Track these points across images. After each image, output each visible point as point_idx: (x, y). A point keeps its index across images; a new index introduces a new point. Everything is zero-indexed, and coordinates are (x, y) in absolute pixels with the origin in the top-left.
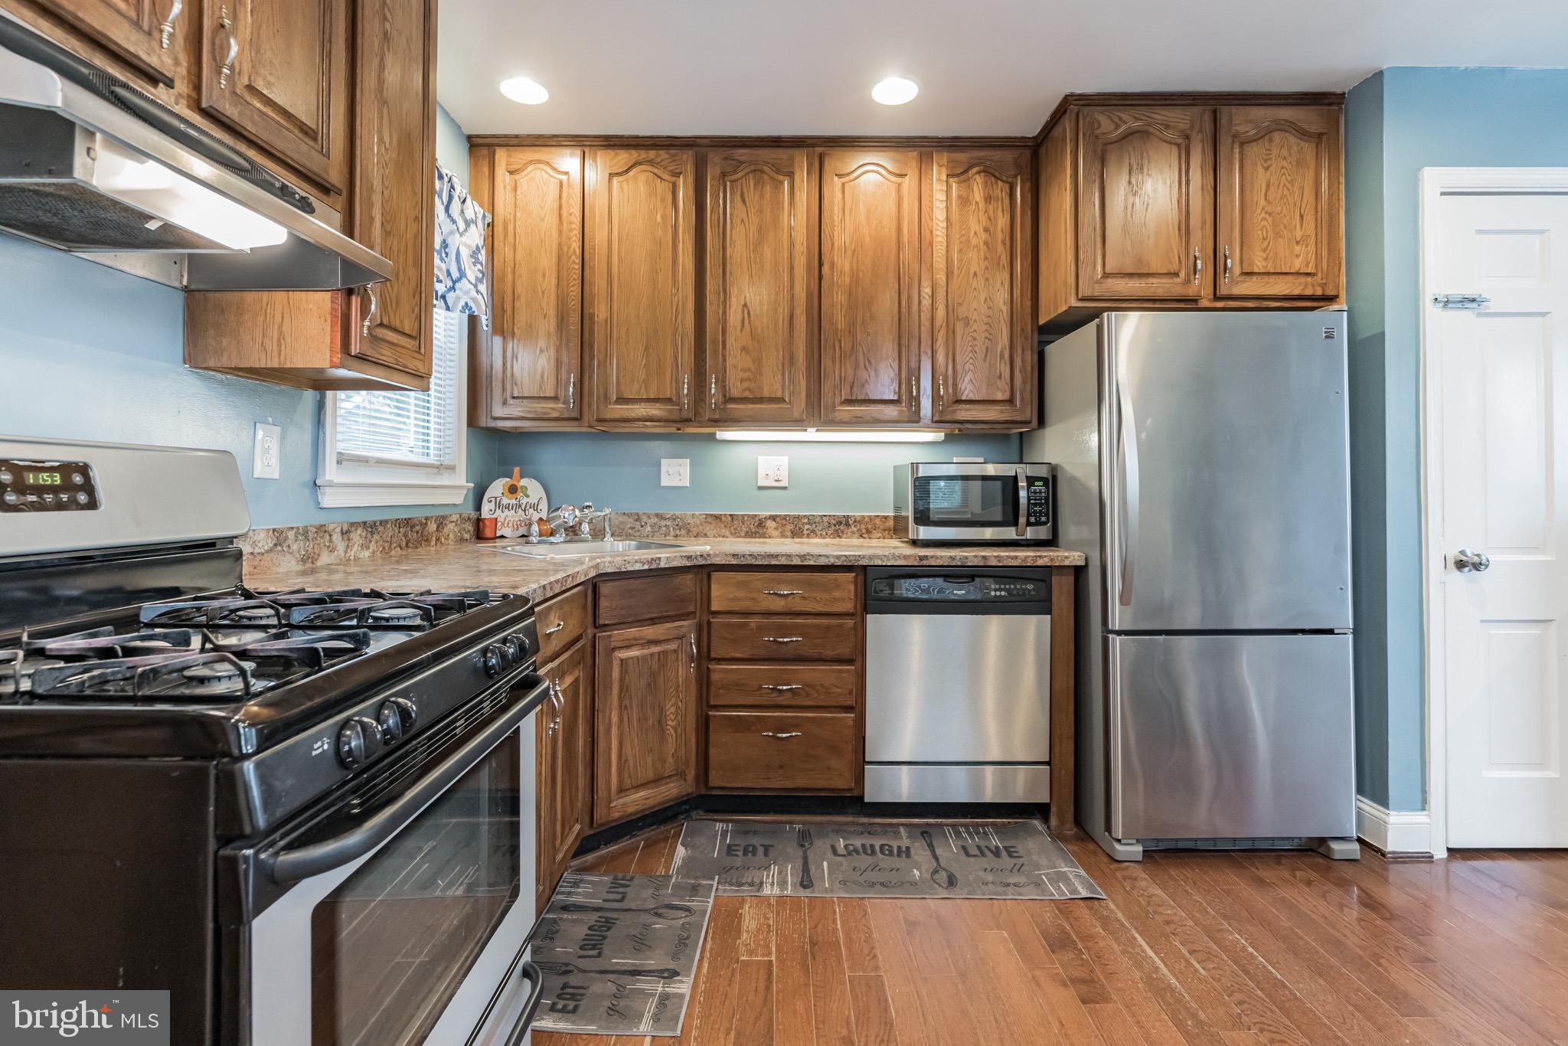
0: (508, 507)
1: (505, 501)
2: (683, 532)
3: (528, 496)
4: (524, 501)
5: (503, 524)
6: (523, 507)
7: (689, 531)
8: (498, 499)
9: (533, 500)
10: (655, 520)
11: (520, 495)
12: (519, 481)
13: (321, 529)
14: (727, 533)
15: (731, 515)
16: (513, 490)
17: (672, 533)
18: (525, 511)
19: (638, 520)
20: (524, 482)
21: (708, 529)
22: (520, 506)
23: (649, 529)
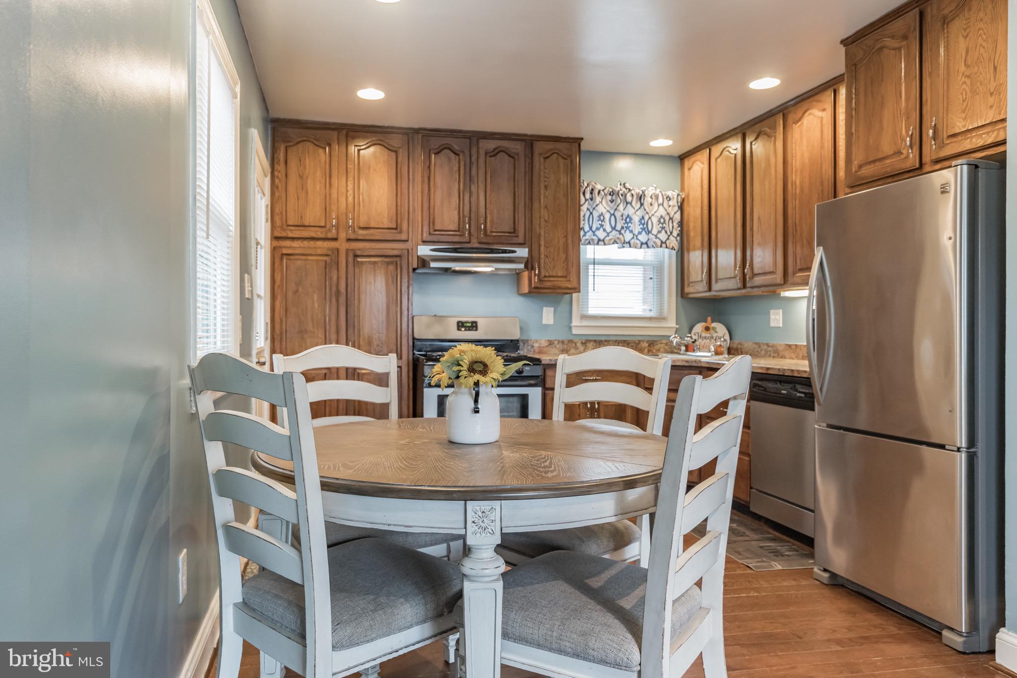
0: (705, 338)
1: (704, 335)
2: (776, 355)
3: (717, 332)
4: (715, 335)
5: (703, 347)
6: (714, 338)
7: (778, 354)
8: (700, 334)
9: (720, 334)
10: (765, 347)
11: (712, 332)
12: (711, 324)
13: (570, 341)
14: (794, 357)
15: (796, 345)
16: (707, 329)
17: (772, 355)
18: (715, 340)
19: (760, 347)
20: (714, 325)
21: (786, 354)
22: (712, 338)
23: (763, 352)
